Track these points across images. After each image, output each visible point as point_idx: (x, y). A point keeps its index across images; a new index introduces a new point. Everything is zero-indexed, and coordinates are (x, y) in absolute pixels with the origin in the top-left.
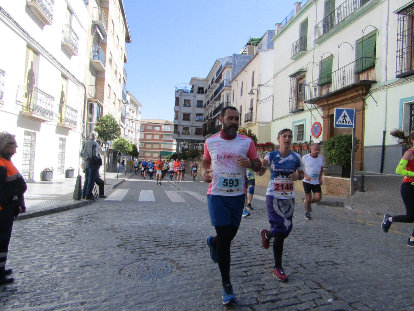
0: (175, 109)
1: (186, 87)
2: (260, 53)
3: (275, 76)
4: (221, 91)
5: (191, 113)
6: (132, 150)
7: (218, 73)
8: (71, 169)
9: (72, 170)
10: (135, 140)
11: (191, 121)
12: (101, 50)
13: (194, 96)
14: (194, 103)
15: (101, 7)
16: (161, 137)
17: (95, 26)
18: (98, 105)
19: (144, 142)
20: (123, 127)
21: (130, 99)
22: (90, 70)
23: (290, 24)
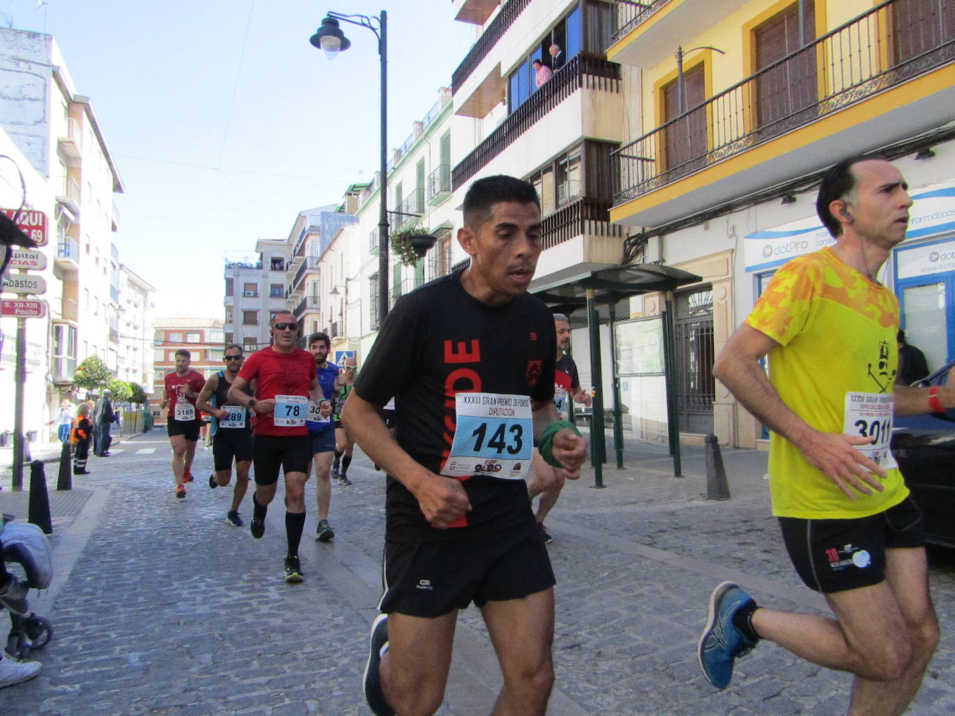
0: (225, 303)
1: (247, 258)
2: (345, 228)
3: (362, 270)
4: (304, 275)
5: (259, 310)
6: (131, 394)
7: (301, 238)
8: (33, 430)
9: (35, 432)
10: (144, 365)
11: (260, 326)
12: (72, 241)
13: (263, 276)
14: (264, 289)
15: (68, 168)
16: (203, 355)
17: (61, 205)
18: (70, 327)
19: (165, 369)
20: (112, 350)
21: (129, 280)
22: (54, 274)
23: (370, 200)
